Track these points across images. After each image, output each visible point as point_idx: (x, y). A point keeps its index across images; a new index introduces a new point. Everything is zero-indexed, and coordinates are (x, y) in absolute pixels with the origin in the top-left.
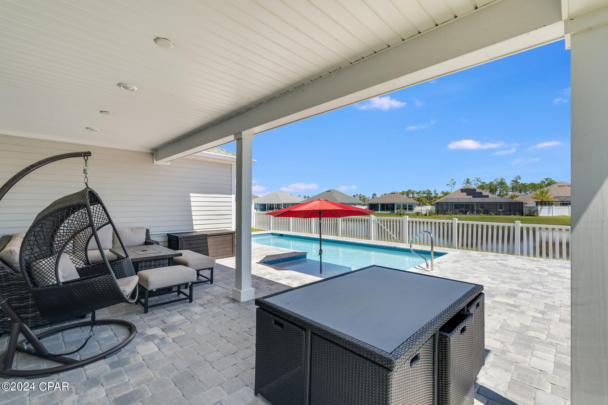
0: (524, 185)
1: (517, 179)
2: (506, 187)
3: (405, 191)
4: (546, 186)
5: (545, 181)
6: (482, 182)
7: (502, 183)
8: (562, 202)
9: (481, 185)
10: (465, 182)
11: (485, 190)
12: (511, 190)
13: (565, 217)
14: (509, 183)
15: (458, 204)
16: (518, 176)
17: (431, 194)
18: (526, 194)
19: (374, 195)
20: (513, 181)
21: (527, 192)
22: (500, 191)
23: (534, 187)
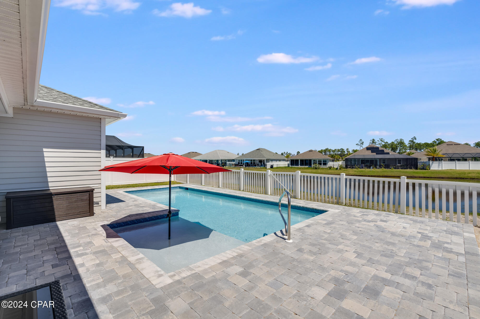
0: (419, 144)
1: (413, 139)
2: (405, 146)
3: (323, 149)
4: (437, 145)
5: (436, 141)
6: (385, 142)
7: (401, 143)
8: (450, 158)
9: (384, 145)
10: (371, 142)
11: (388, 149)
12: (409, 149)
13: (452, 171)
14: (407, 142)
15: (364, 160)
16: (414, 137)
17: (344, 152)
18: (421, 152)
19: (298, 152)
20: (410, 141)
21: (422, 150)
22: (400, 149)
23: (427, 145)
